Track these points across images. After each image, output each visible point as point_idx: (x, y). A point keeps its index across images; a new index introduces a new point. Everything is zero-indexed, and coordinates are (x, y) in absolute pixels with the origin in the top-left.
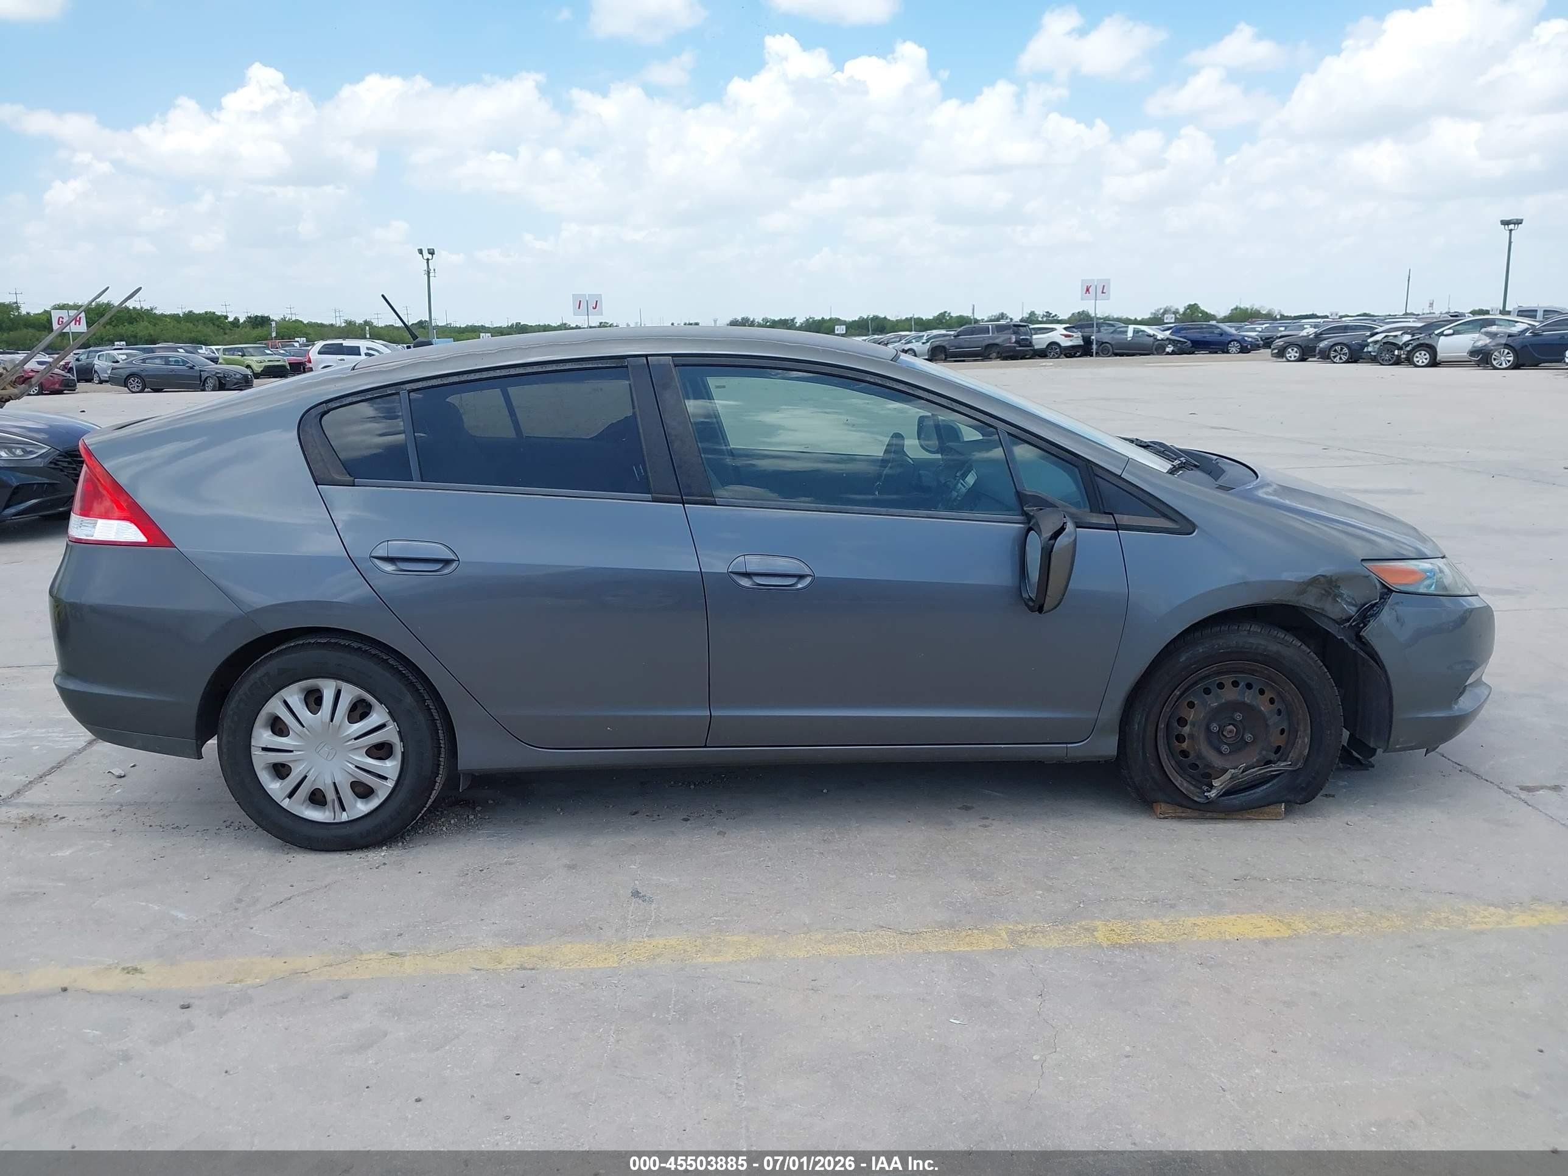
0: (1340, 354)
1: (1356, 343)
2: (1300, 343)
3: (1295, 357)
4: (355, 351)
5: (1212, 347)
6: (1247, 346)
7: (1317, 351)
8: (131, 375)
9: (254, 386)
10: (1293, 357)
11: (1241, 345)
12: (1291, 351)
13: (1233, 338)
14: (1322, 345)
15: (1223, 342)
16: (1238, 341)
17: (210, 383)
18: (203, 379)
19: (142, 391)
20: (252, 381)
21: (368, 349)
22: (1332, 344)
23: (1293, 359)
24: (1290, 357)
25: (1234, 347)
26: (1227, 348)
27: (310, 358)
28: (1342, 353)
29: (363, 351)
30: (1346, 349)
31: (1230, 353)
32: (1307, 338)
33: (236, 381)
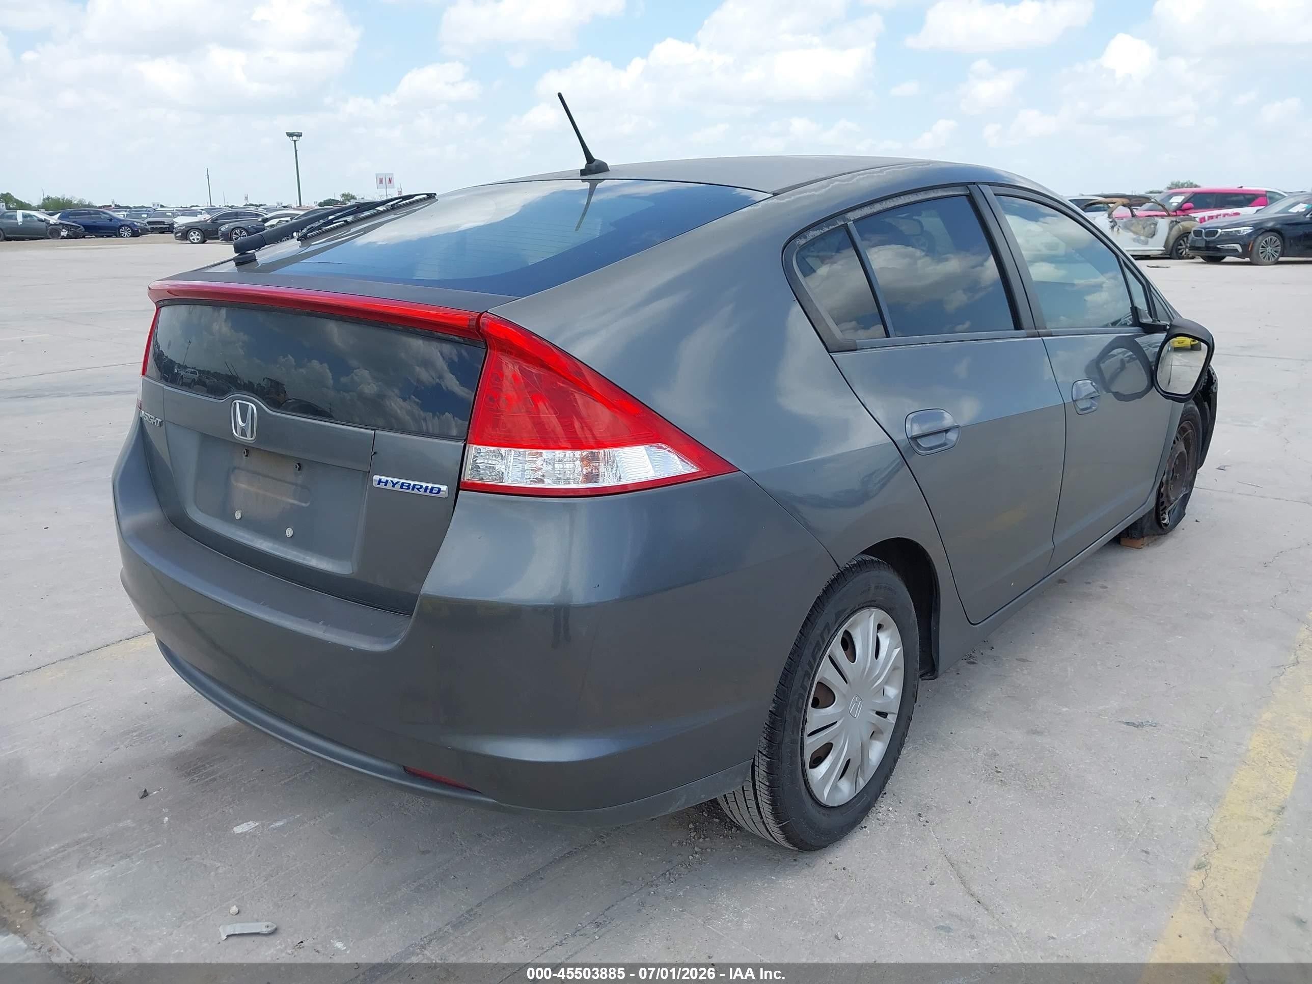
0: (240, 236)
1: (251, 227)
2: (199, 227)
3: (198, 239)
5: (101, 231)
6: (138, 230)
7: (220, 234)
10: (196, 239)
11: (132, 230)
12: (193, 234)
13: (123, 223)
14: (223, 228)
15: (115, 227)
16: (128, 226)
22: (232, 227)
23: (196, 241)
24: (194, 239)
25: (125, 231)
26: (119, 233)
28: (242, 235)
30: (244, 232)
31: (122, 237)
32: (205, 223)
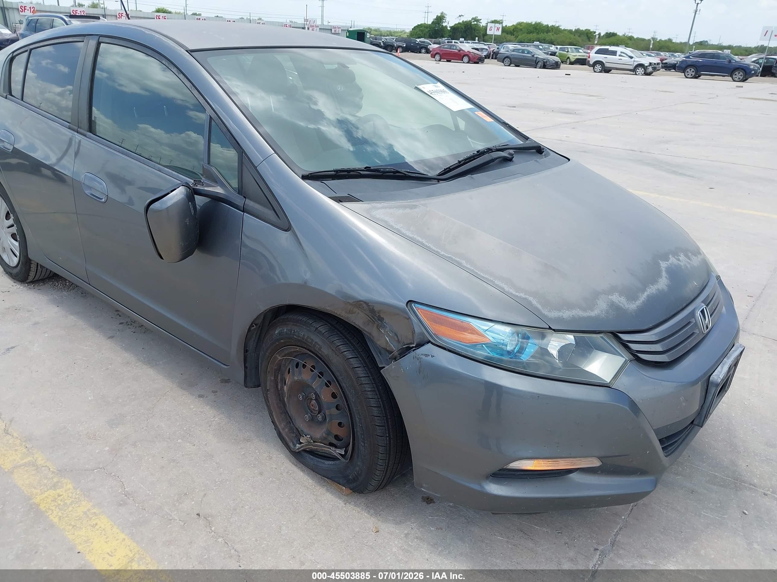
4: (614, 53)
8: (507, 57)
9: (561, 68)
17: (540, 64)
18: (537, 62)
19: (509, 66)
20: (560, 65)
21: (621, 52)
27: (590, 56)
29: (618, 53)
33: (551, 64)
